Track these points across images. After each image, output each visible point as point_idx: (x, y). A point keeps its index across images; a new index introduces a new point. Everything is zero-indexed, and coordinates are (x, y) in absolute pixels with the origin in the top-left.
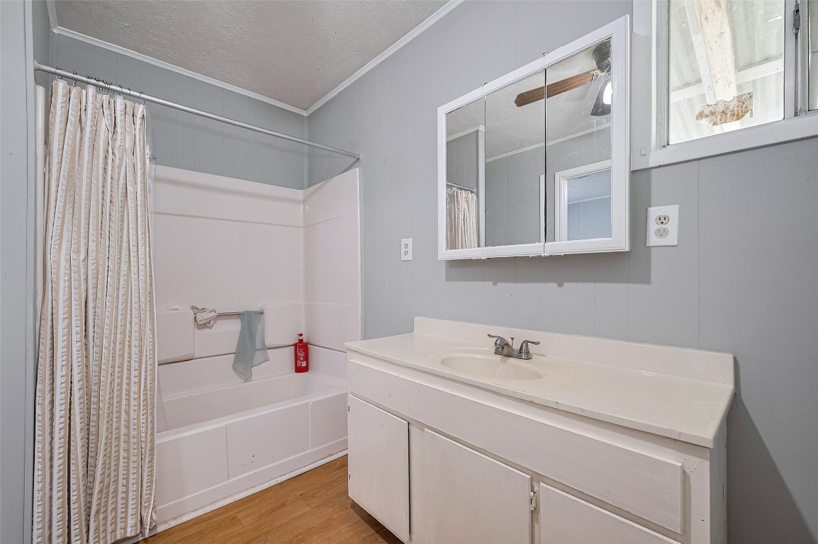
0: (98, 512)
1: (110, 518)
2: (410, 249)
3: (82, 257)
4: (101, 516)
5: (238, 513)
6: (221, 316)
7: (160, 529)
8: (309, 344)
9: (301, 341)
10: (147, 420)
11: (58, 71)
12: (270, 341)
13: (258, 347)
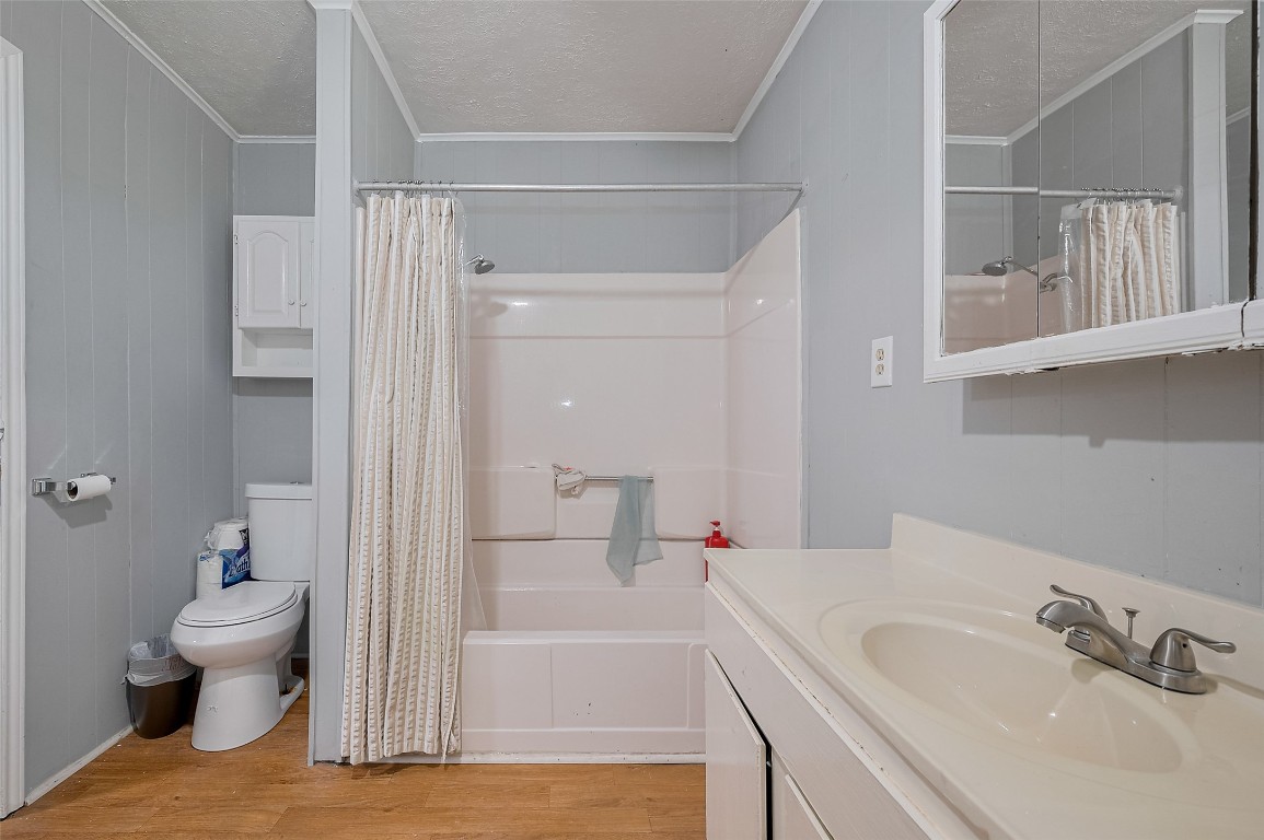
0: (393, 708)
1: (407, 720)
2: (888, 362)
3: (387, 398)
4: (398, 715)
5: (554, 782)
6: (588, 481)
7: (464, 759)
8: (733, 542)
9: (717, 534)
10: (448, 609)
11: (376, 185)
12: (662, 528)
13: (645, 534)
